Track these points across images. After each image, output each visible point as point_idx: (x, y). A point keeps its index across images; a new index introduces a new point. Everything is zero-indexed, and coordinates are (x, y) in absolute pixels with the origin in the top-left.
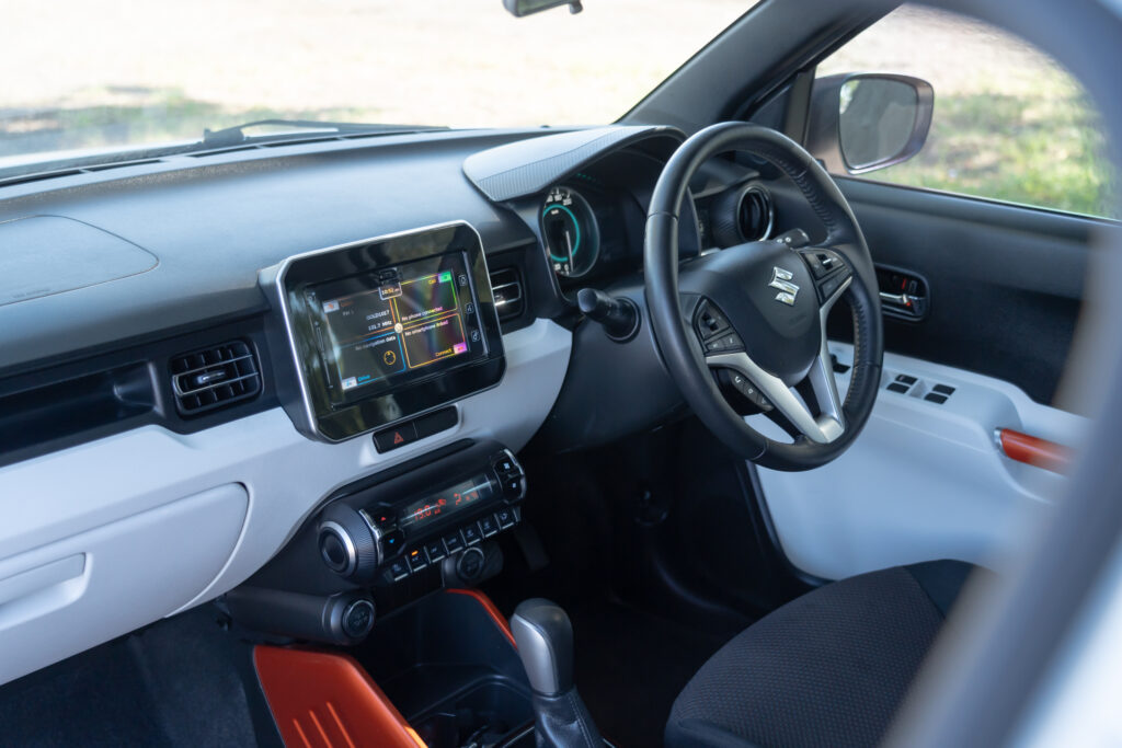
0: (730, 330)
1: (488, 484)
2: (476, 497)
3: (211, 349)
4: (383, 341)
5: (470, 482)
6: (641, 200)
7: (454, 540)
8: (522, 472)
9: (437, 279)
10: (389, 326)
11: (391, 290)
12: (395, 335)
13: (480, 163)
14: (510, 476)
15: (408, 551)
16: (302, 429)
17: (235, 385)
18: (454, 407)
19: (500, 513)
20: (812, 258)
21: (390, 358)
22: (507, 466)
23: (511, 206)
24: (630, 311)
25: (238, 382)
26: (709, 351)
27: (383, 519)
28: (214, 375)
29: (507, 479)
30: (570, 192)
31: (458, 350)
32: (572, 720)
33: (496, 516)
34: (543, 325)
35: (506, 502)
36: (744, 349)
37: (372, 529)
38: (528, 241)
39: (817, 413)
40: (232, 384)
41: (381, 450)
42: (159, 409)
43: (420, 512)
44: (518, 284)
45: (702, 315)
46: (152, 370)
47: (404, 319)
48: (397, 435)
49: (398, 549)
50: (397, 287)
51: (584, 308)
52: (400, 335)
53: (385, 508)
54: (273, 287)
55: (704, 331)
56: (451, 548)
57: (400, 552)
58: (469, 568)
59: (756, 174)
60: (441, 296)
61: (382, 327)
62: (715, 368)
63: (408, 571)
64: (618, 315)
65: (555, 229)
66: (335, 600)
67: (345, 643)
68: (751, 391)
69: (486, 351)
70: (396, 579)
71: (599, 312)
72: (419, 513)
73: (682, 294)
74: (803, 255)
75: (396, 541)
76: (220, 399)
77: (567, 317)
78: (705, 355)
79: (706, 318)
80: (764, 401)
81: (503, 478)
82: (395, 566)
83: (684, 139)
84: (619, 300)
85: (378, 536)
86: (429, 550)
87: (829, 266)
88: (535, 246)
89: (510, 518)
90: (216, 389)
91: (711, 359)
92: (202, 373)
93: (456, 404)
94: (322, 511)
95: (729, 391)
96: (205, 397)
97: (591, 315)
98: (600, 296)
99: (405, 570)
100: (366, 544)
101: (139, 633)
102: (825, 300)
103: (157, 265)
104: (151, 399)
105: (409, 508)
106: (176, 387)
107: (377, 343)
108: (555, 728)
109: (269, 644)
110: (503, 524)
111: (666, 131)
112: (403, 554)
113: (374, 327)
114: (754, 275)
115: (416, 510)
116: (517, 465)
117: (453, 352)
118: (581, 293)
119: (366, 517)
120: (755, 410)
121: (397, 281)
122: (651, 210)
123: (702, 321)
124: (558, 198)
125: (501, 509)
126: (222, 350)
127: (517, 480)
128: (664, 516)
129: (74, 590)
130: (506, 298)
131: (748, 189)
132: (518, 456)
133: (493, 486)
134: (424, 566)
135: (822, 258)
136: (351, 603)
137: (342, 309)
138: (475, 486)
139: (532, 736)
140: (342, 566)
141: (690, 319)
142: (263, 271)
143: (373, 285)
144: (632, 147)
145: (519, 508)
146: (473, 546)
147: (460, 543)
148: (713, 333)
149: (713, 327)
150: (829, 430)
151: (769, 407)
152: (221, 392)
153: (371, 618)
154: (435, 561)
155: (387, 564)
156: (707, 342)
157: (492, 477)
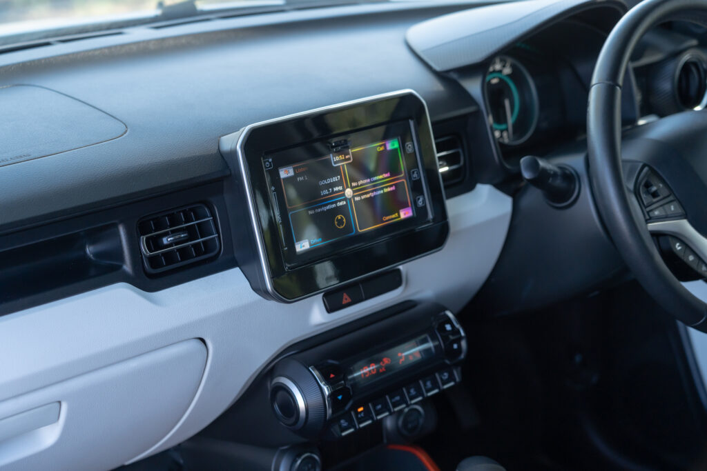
0: (671, 198)
1: (430, 345)
2: (419, 357)
3: (175, 212)
4: (334, 206)
5: (413, 342)
6: (581, 69)
7: (398, 398)
8: (463, 333)
9: (385, 145)
10: (339, 191)
11: (341, 157)
12: (345, 199)
13: (423, 33)
14: (451, 337)
15: (355, 408)
16: (259, 289)
17: (196, 246)
18: (399, 270)
19: (441, 374)
21: (340, 222)
22: (448, 327)
23: (454, 76)
24: (570, 178)
25: (199, 243)
26: (650, 218)
27: (332, 376)
28: (177, 237)
29: (449, 338)
30: (509, 61)
31: (404, 214)
33: (437, 375)
34: (484, 191)
35: (447, 362)
36: (685, 216)
37: (322, 385)
38: (471, 109)
40: (194, 245)
41: (331, 309)
42: (127, 267)
43: (366, 370)
44: (460, 150)
45: (643, 183)
46: (122, 231)
47: (354, 184)
48: (345, 296)
49: (345, 405)
50: (349, 154)
51: (527, 175)
52: (350, 199)
53: (332, 365)
54: (234, 153)
55: (646, 199)
56: (395, 405)
57: (347, 408)
58: (410, 426)
59: (694, 42)
60: (389, 163)
61: (333, 192)
62: (656, 235)
63: (354, 426)
64: (558, 183)
65: (496, 95)
66: (284, 452)
68: (691, 258)
69: (430, 216)
70: (344, 434)
71: (541, 179)
72: (364, 371)
73: (624, 161)
75: (344, 398)
76: (183, 259)
77: (509, 184)
78: (647, 221)
79: (648, 185)
80: (704, 268)
81: (445, 339)
82: (342, 421)
83: (626, 11)
84: (560, 168)
85: (327, 393)
86: (374, 406)
88: (478, 114)
90: (178, 250)
91: (653, 226)
92: (166, 234)
93: (401, 267)
94: (273, 368)
95: (670, 257)
96: (169, 257)
97: (532, 182)
98: (542, 163)
99: (351, 425)
100: (316, 399)
103: (125, 133)
104: (122, 259)
105: (356, 366)
106: (144, 248)
107: (328, 207)
110: (444, 383)
112: (350, 409)
113: (326, 192)
115: (361, 368)
116: (457, 326)
117: (399, 216)
118: (524, 160)
119: (316, 374)
120: (693, 276)
121: (348, 148)
122: (595, 79)
123: (644, 188)
124: (498, 67)
125: (442, 368)
126: (184, 212)
127: (458, 341)
128: (595, 379)
129: (49, 436)
130: (448, 165)
131: (686, 57)
132: (457, 316)
133: (435, 347)
134: (369, 422)
136: (299, 456)
137: (296, 175)
138: (418, 345)
140: (293, 420)
141: (631, 186)
142: (224, 138)
143: (324, 152)
144: (574, 17)
145: (459, 369)
146: (416, 404)
147: (403, 401)
148: (655, 200)
149: (655, 195)
152: (184, 253)
154: (379, 417)
155: (335, 420)
156: (648, 209)
157: (434, 338)
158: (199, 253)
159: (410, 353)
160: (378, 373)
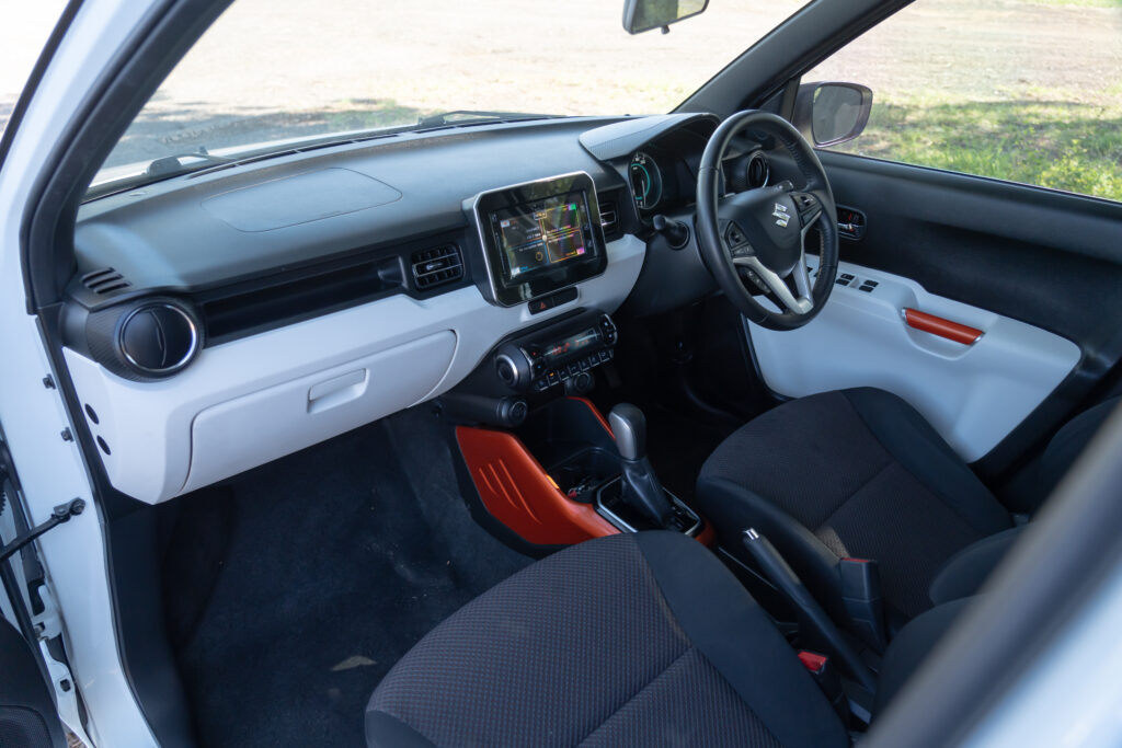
0: (747, 243)
1: (595, 335)
2: (588, 342)
3: (434, 249)
4: (535, 246)
5: (583, 334)
6: (690, 162)
7: (574, 368)
8: (615, 328)
9: (567, 207)
10: (539, 237)
11: (540, 214)
12: (542, 242)
13: (590, 137)
15: (548, 373)
16: (488, 299)
17: (448, 271)
18: (576, 288)
19: (601, 352)
20: (797, 198)
21: (539, 256)
22: (606, 324)
23: (611, 164)
24: (683, 230)
25: (450, 269)
27: (534, 354)
28: (435, 265)
29: (607, 330)
30: (644, 155)
31: (580, 252)
32: (644, 474)
33: (599, 354)
34: (629, 238)
35: (605, 346)
36: (755, 254)
37: (528, 359)
38: (622, 185)
39: (797, 295)
40: (446, 271)
41: (533, 311)
42: (405, 284)
43: (555, 350)
44: (615, 212)
45: (730, 233)
46: (401, 261)
47: (548, 232)
48: (542, 304)
49: (543, 372)
50: (544, 212)
51: (657, 227)
52: (545, 242)
53: (535, 347)
54: (471, 211)
55: (732, 243)
56: (574, 371)
57: (543, 374)
58: (581, 385)
59: (760, 146)
60: (569, 219)
61: (535, 237)
62: (738, 266)
64: (676, 233)
65: (637, 177)
66: (504, 400)
67: (510, 426)
68: (758, 281)
69: (596, 253)
70: (541, 390)
71: (666, 230)
72: (553, 352)
73: (719, 219)
74: (792, 197)
75: (542, 368)
76: (439, 280)
77: (644, 234)
78: (734, 256)
79: (733, 234)
80: (765, 287)
81: (604, 331)
82: (541, 382)
83: (719, 123)
84: (678, 223)
85: (531, 364)
86: (560, 373)
87: (808, 204)
88: (625, 189)
89: (608, 356)
90: (438, 274)
91: (736, 260)
92: (429, 263)
93: (577, 286)
94: (497, 349)
95: (745, 280)
96: (431, 278)
97: (661, 232)
98: (667, 220)
99: (547, 385)
100: (524, 368)
101: (389, 417)
102: (805, 225)
103: (401, 198)
104: (400, 278)
105: (549, 348)
106: (415, 272)
107: (532, 247)
108: (634, 478)
109: (465, 425)
110: (603, 359)
111: (709, 116)
112: (545, 375)
113: (530, 237)
114: (763, 207)
115: (552, 349)
116: (611, 323)
117: (576, 253)
118: (655, 218)
119: (524, 352)
120: (758, 292)
121: (544, 208)
122: (702, 165)
123: (731, 236)
124: (637, 159)
125: (602, 349)
126: (440, 250)
127: (612, 333)
128: (690, 357)
129: (359, 390)
130: (607, 221)
131: (754, 155)
132: (611, 317)
133: (598, 336)
134: (557, 382)
135: (804, 198)
136: (514, 403)
137: (511, 226)
138: (587, 335)
139: (619, 483)
140: (510, 381)
141: (723, 234)
142: (465, 201)
143: (529, 211)
145: (613, 350)
146: (585, 371)
147: (578, 369)
148: (737, 244)
149: (737, 240)
150: (804, 306)
151: (769, 291)
152: (440, 275)
153: (525, 412)
154: (563, 379)
155: (536, 381)
156: (733, 249)
157: (597, 331)
158: (450, 275)
159: (581, 340)
160: (563, 353)
